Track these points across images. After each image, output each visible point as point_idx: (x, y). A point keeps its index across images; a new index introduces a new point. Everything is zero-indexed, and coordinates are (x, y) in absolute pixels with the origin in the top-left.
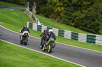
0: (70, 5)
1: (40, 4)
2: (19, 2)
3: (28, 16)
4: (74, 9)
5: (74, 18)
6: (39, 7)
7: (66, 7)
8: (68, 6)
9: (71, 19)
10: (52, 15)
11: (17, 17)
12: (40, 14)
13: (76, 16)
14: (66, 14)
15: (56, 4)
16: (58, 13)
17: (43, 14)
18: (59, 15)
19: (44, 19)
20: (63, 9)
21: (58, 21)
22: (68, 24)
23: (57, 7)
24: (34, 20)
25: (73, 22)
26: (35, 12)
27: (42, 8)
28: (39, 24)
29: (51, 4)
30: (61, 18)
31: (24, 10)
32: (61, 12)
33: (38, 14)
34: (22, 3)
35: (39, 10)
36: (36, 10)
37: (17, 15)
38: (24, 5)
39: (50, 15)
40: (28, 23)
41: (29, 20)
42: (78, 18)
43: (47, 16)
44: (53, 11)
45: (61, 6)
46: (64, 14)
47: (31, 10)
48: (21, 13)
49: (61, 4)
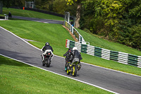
0: (127, 16)
1: (85, 15)
2: (57, 11)
3: (68, 32)
4: (132, 22)
5: (133, 35)
6: (83, 20)
7: (121, 19)
8: (124, 17)
9: (128, 36)
10: (102, 30)
11: (53, 33)
12: (86, 29)
13: (135, 32)
14: (121, 29)
15: (107, 14)
16: (110, 28)
17: (89, 29)
18: (112, 30)
19: (90, 35)
20: (116, 21)
21: (110, 39)
22: (124, 43)
23: (109, 19)
24: (76, 37)
25: (130, 40)
26: (79, 26)
27: (88, 20)
28: (84, 43)
29: (100, 15)
30: (114, 35)
31: (63, 24)
32: (113, 26)
33: (82, 28)
34: (60, 13)
35: (84, 23)
36: (80, 23)
37: (54, 30)
38: (62, 16)
39: (99, 30)
40: (69, 41)
41: (70, 37)
42: (138, 35)
43: (95, 32)
44: (103, 24)
45: (114, 18)
46: (118, 29)
47: (72, 23)
48: (59, 27)
49: (115, 15)
